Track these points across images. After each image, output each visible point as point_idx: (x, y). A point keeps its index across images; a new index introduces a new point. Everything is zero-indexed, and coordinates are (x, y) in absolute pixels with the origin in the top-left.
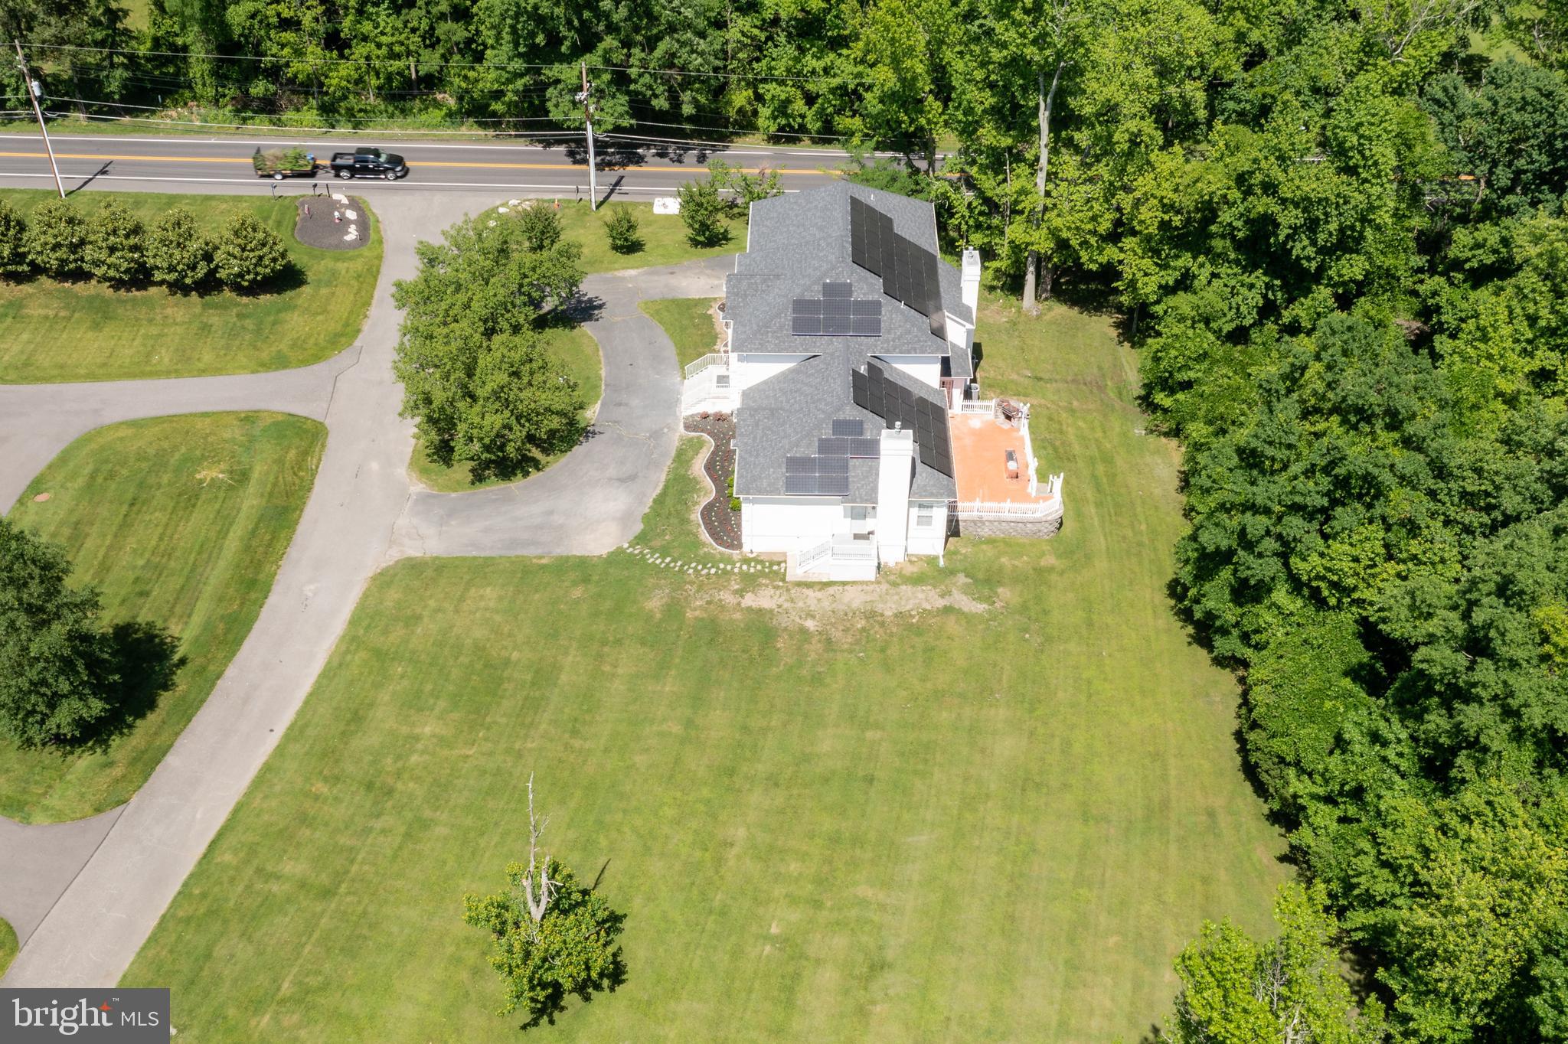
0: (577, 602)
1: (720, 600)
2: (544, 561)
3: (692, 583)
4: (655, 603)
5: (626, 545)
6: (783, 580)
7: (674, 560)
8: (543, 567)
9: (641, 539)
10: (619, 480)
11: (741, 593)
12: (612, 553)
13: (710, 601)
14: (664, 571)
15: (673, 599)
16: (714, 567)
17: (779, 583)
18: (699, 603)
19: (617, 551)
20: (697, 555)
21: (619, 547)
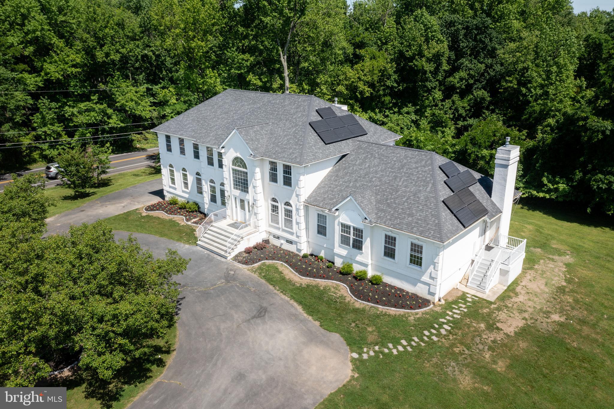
1: (494, 342)
3: (453, 345)
4: (466, 382)
5: (356, 356)
6: (491, 303)
9: (356, 343)
11: (493, 328)
12: (356, 368)
13: (490, 348)
14: (419, 352)
15: (467, 366)
16: (441, 325)
17: (493, 306)
18: (488, 355)
19: (358, 364)
20: (414, 325)
21: (353, 360)
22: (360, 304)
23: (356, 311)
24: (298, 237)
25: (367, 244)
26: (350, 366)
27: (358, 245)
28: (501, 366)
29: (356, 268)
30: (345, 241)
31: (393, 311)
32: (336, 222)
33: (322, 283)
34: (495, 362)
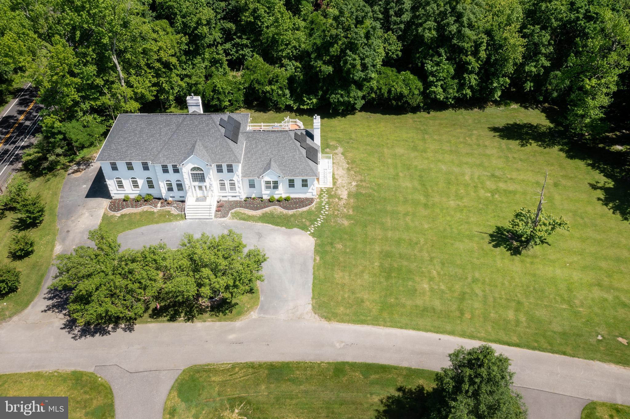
0: (345, 246)
1: (344, 204)
2: (318, 258)
3: (334, 212)
4: (346, 223)
5: (309, 233)
6: (332, 188)
7: (320, 218)
8: (321, 258)
9: (304, 228)
10: (259, 238)
11: (340, 199)
12: (313, 237)
13: (345, 207)
14: (326, 220)
15: (342, 217)
16: (324, 206)
17: (334, 189)
18: (345, 210)
19: (312, 235)
20: (317, 211)
21: (310, 235)
22: (291, 212)
23: (292, 216)
24: (240, 193)
25: (280, 186)
26: (311, 237)
27: (276, 187)
28: (351, 212)
29: (277, 197)
30: (268, 187)
31: (305, 209)
32: (262, 181)
33: (267, 210)
34: (349, 212)
